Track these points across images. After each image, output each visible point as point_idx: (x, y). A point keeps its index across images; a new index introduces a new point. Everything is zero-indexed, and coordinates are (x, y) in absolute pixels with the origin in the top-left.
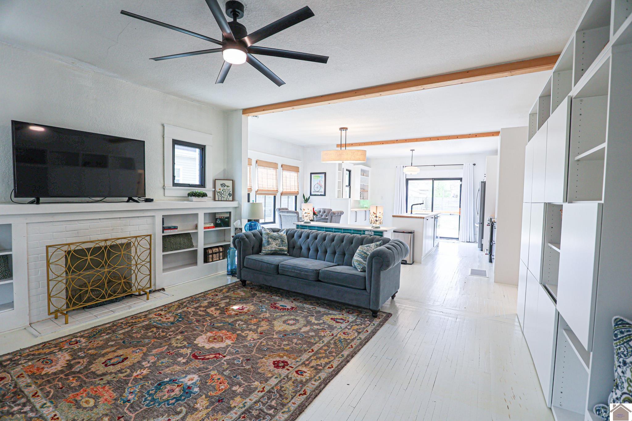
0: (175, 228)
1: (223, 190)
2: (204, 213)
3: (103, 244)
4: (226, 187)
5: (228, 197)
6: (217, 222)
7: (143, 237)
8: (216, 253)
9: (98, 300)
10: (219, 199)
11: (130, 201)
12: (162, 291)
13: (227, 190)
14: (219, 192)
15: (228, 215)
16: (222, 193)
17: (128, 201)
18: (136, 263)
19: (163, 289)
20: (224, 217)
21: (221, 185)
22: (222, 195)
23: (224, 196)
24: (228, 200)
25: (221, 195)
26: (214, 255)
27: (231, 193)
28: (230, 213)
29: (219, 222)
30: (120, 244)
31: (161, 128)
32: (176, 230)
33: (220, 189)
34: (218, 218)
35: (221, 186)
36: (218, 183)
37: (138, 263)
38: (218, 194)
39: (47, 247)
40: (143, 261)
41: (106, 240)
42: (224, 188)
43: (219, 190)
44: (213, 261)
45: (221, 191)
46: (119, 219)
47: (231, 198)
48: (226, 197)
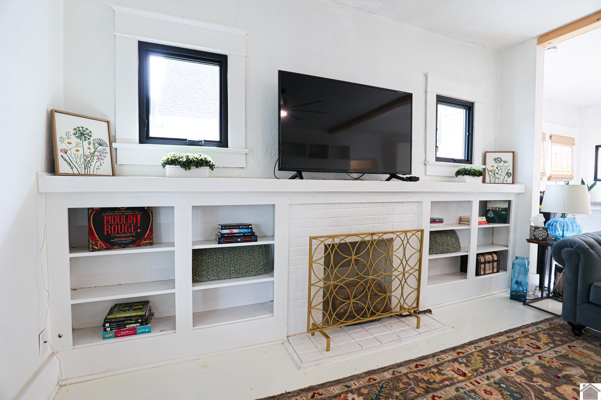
0: (442, 221)
1: (497, 168)
2: (480, 201)
3: (368, 238)
4: (502, 163)
5: (506, 179)
6: (489, 215)
7: (413, 232)
8: (489, 262)
9: (359, 319)
10: (490, 181)
11: (394, 178)
12: (428, 314)
13: (504, 167)
14: (491, 171)
15: (506, 206)
16: (497, 171)
17: (390, 179)
18: (404, 270)
19: (429, 311)
20: (499, 208)
21: (495, 159)
22: (496, 175)
23: (499, 176)
24: (505, 182)
25: (494, 175)
26: (487, 265)
27: (511, 171)
28: (509, 202)
29: (491, 215)
31: (423, 79)
32: (442, 225)
33: (493, 166)
34: (490, 208)
35: (494, 162)
36: (490, 158)
37: (406, 270)
38: (490, 173)
39: (311, 238)
40: (412, 268)
41: (373, 234)
42: (499, 164)
43: (492, 168)
44: (485, 274)
45: (495, 169)
46: (382, 204)
47: (510, 180)
48: (502, 177)
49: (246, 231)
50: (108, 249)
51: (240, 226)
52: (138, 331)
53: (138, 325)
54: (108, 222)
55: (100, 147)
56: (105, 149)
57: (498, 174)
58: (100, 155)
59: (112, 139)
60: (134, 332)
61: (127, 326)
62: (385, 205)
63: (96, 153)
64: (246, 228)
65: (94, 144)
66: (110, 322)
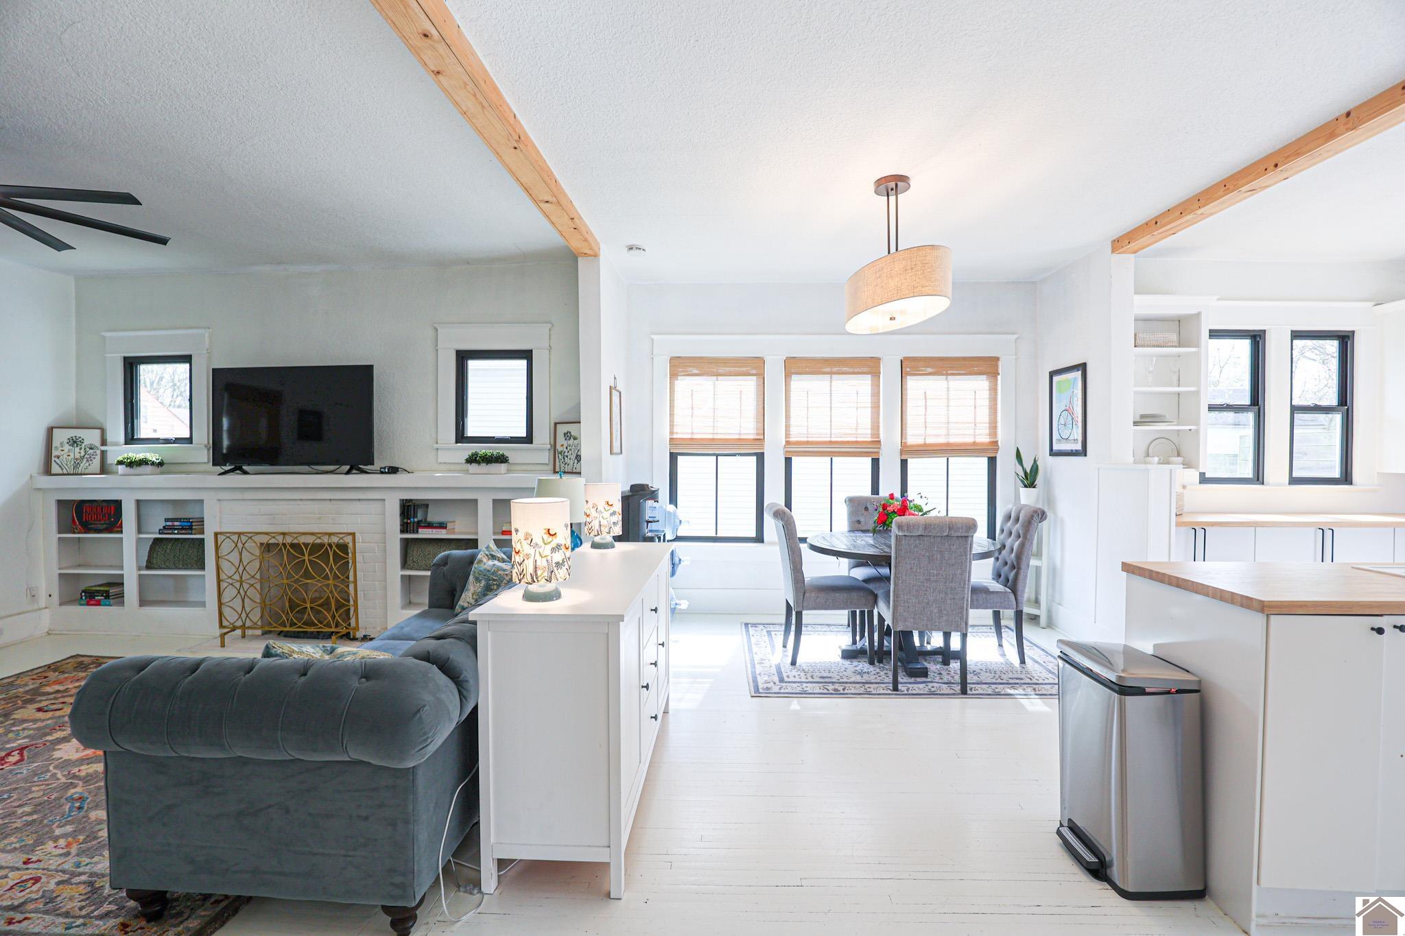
0: (442, 526)
1: (567, 448)
2: (493, 500)
3: (280, 539)
4: (572, 439)
5: (575, 465)
7: (341, 536)
9: (275, 627)
10: (560, 468)
11: (354, 471)
13: (573, 447)
14: (561, 453)
16: (566, 454)
17: (348, 473)
21: (565, 434)
22: (566, 458)
23: (568, 461)
24: (575, 471)
25: (563, 458)
30: (304, 544)
31: (433, 333)
32: (444, 531)
33: (562, 445)
35: (564, 439)
36: (562, 429)
38: (560, 455)
39: (217, 534)
41: (284, 534)
42: (569, 442)
43: (561, 448)
46: (329, 502)
48: (572, 462)
49: (186, 524)
50: (85, 533)
51: (181, 519)
52: (102, 603)
53: (103, 598)
54: (86, 511)
55: (91, 451)
56: (95, 452)
57: (567, 457)
58: (90, 457)
59: (104, 443)
60: (98, 603)
61: (96, 598)
62: (333, 502)
63: (86, 456)
64: (187, 522)
65: (85, 449)
66: (85, 592)
